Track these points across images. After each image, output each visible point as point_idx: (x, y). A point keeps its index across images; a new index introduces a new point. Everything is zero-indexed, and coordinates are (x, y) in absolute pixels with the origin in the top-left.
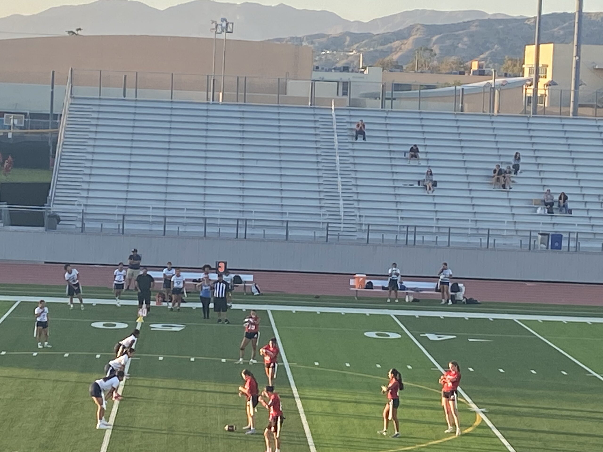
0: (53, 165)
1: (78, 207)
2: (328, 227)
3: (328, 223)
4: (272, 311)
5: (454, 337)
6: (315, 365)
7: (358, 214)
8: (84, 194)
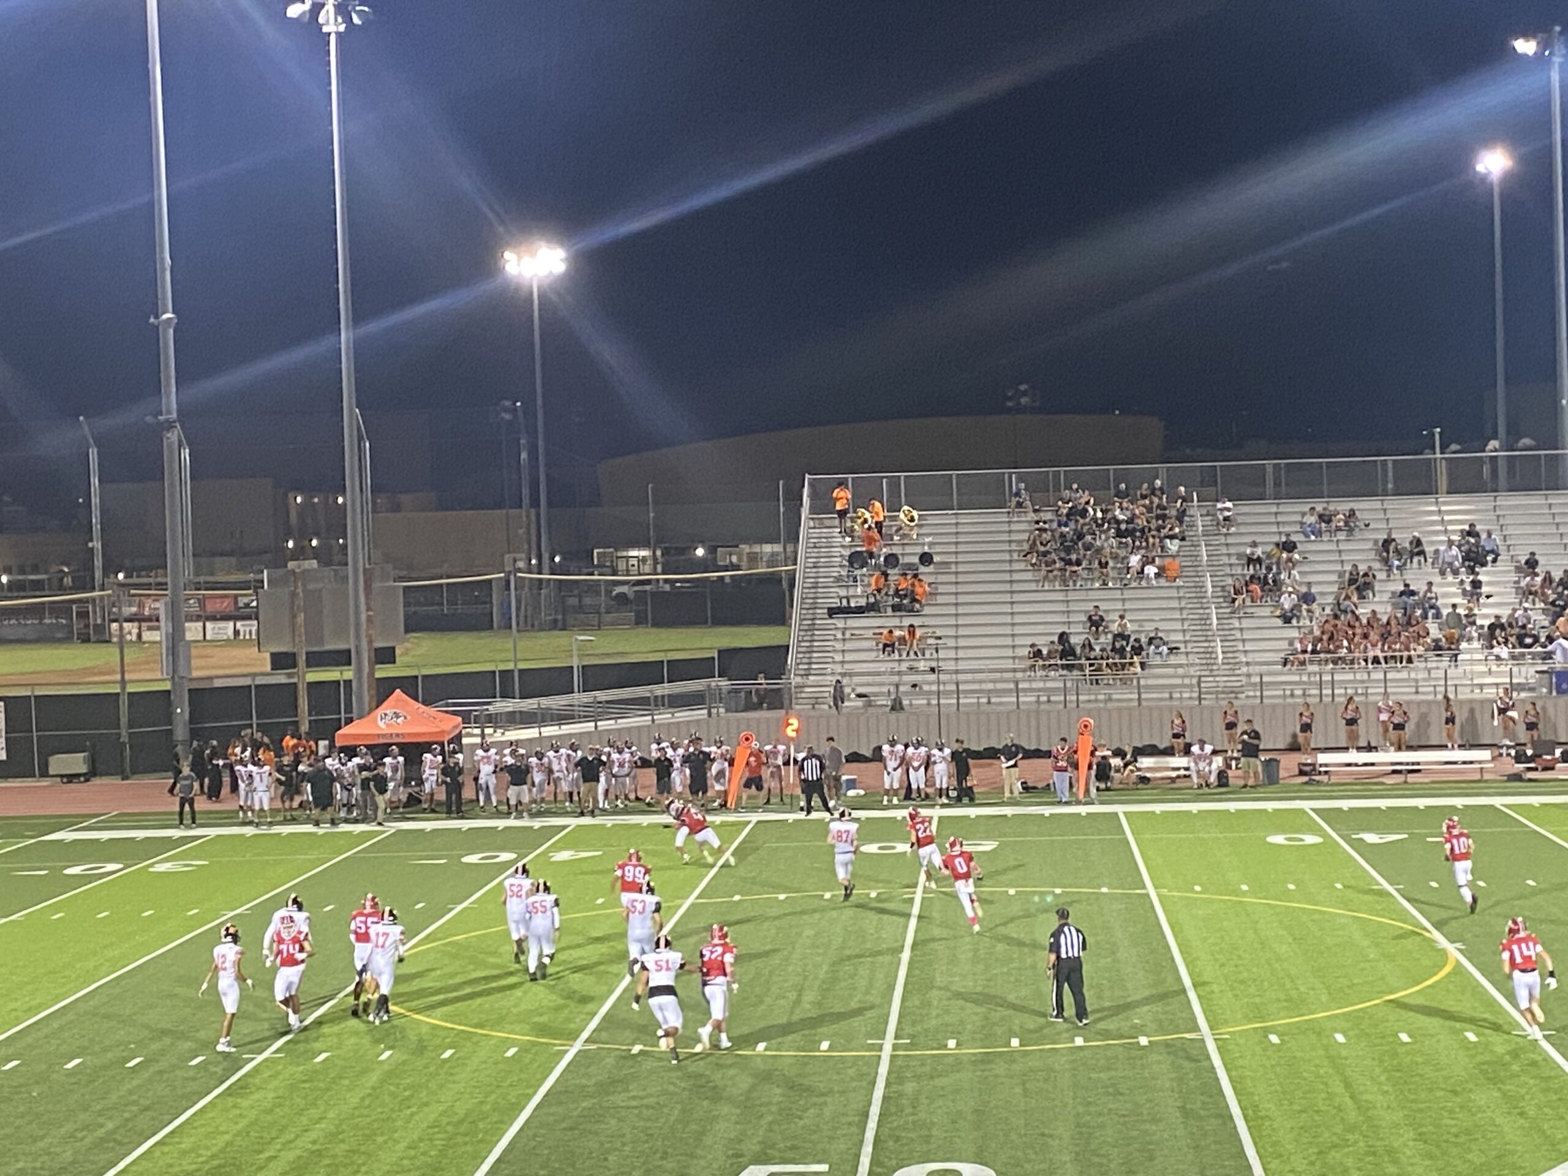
0: (791, 618)
1: (829, 678)
2: (1199, 683)
3: (1200, 677)
4: (1125, 813)
5: (1406, 836)
6: (1193, 891)
7: (1244, 660)
8: (838, 657)
